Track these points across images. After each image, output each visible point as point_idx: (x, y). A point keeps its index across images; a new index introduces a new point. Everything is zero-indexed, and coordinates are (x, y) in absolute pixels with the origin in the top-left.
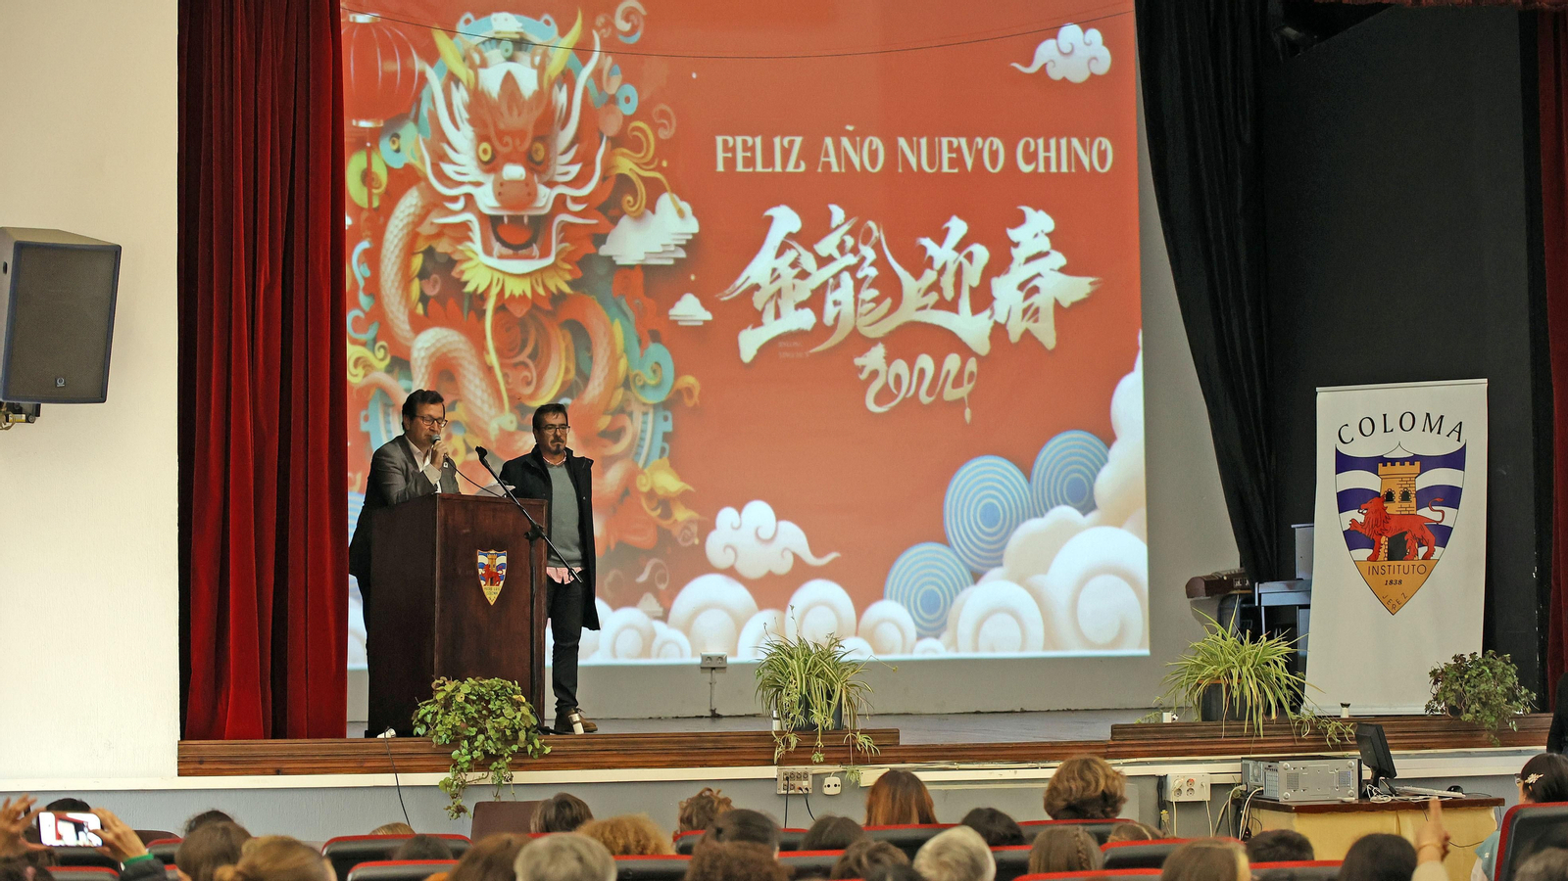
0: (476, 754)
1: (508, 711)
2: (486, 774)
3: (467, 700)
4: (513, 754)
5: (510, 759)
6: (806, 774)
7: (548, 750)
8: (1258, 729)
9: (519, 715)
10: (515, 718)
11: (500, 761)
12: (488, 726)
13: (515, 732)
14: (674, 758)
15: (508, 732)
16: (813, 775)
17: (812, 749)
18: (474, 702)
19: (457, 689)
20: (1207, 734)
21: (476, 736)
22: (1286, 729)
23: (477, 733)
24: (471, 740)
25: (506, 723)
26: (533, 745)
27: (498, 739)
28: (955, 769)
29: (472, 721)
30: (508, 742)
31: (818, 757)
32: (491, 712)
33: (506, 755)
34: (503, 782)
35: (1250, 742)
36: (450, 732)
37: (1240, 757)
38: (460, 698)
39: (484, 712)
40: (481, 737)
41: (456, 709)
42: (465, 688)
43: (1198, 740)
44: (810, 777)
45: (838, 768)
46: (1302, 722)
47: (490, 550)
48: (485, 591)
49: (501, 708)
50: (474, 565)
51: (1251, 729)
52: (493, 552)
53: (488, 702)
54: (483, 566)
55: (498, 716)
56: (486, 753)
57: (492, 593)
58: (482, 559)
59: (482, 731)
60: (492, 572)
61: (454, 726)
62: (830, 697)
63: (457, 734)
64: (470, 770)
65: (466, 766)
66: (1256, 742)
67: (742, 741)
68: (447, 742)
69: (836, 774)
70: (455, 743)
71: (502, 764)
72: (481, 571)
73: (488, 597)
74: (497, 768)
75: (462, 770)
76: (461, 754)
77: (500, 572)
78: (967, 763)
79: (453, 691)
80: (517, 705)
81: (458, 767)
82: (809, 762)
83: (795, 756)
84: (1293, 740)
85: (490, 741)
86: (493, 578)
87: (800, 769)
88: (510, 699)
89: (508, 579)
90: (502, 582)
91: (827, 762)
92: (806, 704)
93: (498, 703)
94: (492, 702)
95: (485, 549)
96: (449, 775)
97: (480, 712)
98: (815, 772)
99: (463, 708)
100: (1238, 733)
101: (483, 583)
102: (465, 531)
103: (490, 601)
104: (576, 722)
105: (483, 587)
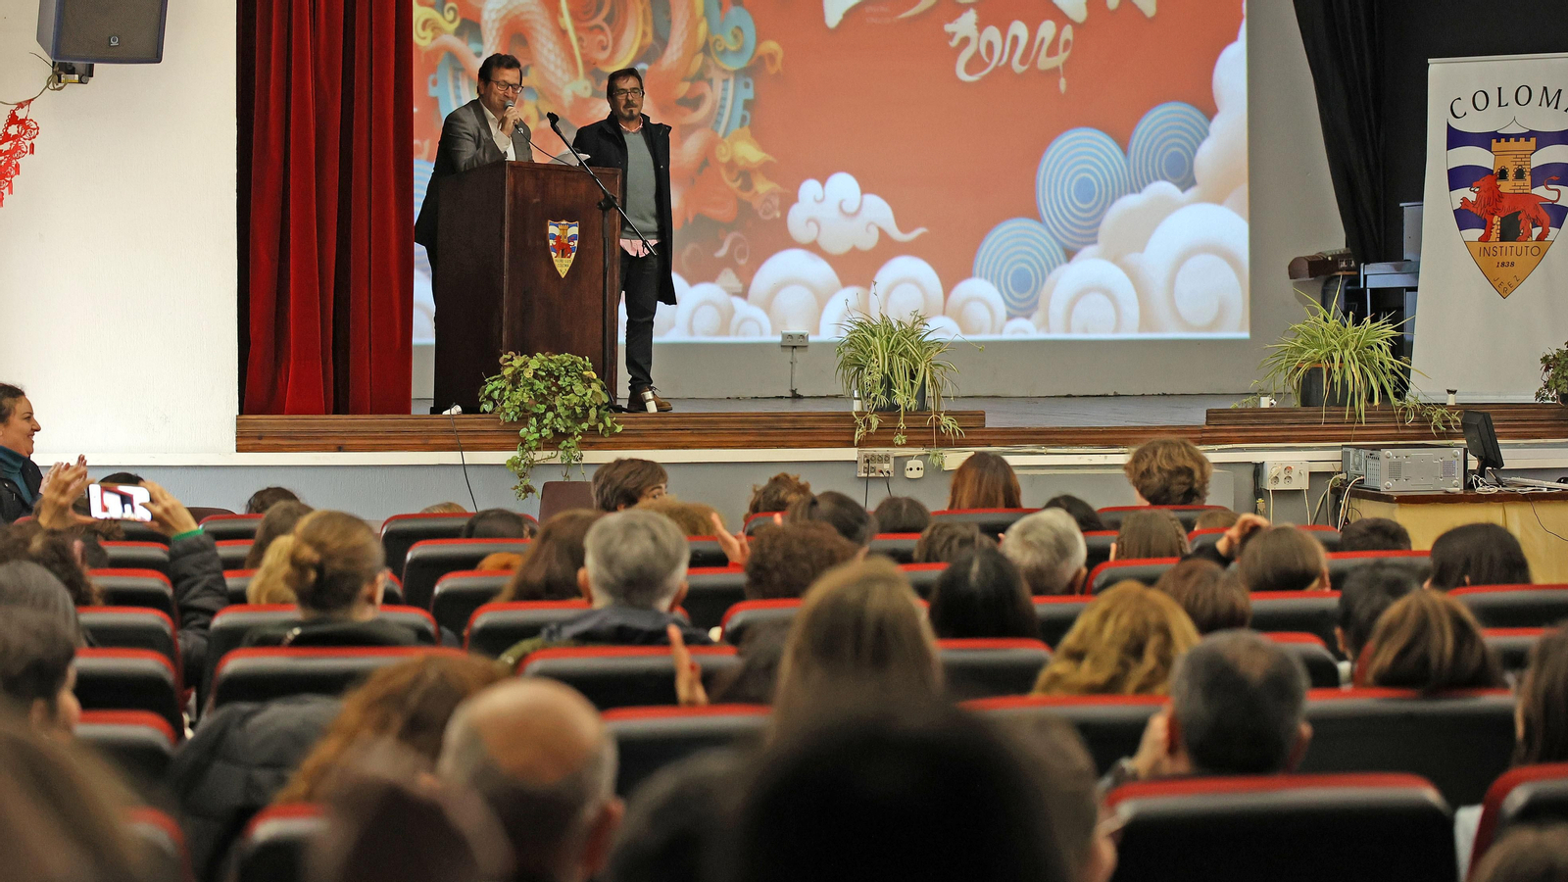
0: (546, 432)
1: (578, 387)
2: (555, 452)
3: (536, 376)
4: (583, 433)
5: (580, 437)
6: (887, 456)
7: (619, 429)
8: (1360, 415)
9: (590, 392)
10: (585, 395)
11: (570, 439)
12: (557, 403)
13: (586, 410)
14: (752, 438)
15: (578, 410)
16: (895, 458)
17: (894, 431)
18: (543, 378)
19: (525, 365)
20: (1306, 420)
21: (545, 414)
22: (1388, 415)
23: (546, 411)
24: (540, 417)
25: (576, 400)
26: (604, 423)
27: (568, 417)
28: (1043, 454)
29: (540, 398)
30: (578, 419)
31: (900, 439)
32: (561, 389)
33: (576, 433)
34: (573, 462)
35: (1352, 429)
36: (518, 409)
37: (1340, 444)
38: (528, 374)
39: (554, 389)
40: (550, 415)
41: (525, 385)
42: (534, 364)
43: (1296, 426)
44: (892, 460)
45: (921, 451)
46: (1406, 409)
47: (561, 220)
48: (556, 263)
49: (571, 385)
50: (544, 236)
51: (1352, 415)
52: (564, 222)
53: (557, 378)
54: (554, 237)
55: (568, 393)
56: (555, 431)
57: (563, 265)
58: (553, 230)
59: (551, 408)
60: (563, 244)
61: (522, 403)
62: (913, 377)
63: (525, 411)
64: (538, 449)
65: (534, 444)
66: (1357, 429)
67: (823, 421)
68: (515, 419)
69: (919, 457)
70: (523, 421)
71: (572, 442)
72: (552, 242)
73: (559, 269)
74: (566, 446)
75: (530, 449)
76: (529, 432)
77: (572, 243)
78: (1055, 447)
79: (521, 366)
80: (588, 382)
81: (526, 446)
82: (891, 444)
83: (875, 438)
84: (1396, 428)
85: (559, 419)
86: (564, 250)
87: (881, 451)
88: (581, 375)
89: (580, 251)
90: (573, 254)
91: (909, 444)
92: (888, 384)
93: (568, 379)
94: (562, 379)
95: (556, 219)
96: (517, 454)
97: (550, 388)
98: (897, 454)
99: (532, 384)
100: (1339, 420)
101: (554, 254)
102: (535, 201)
103: (561, 274)
104: (649, 400)
105: (554, 259)
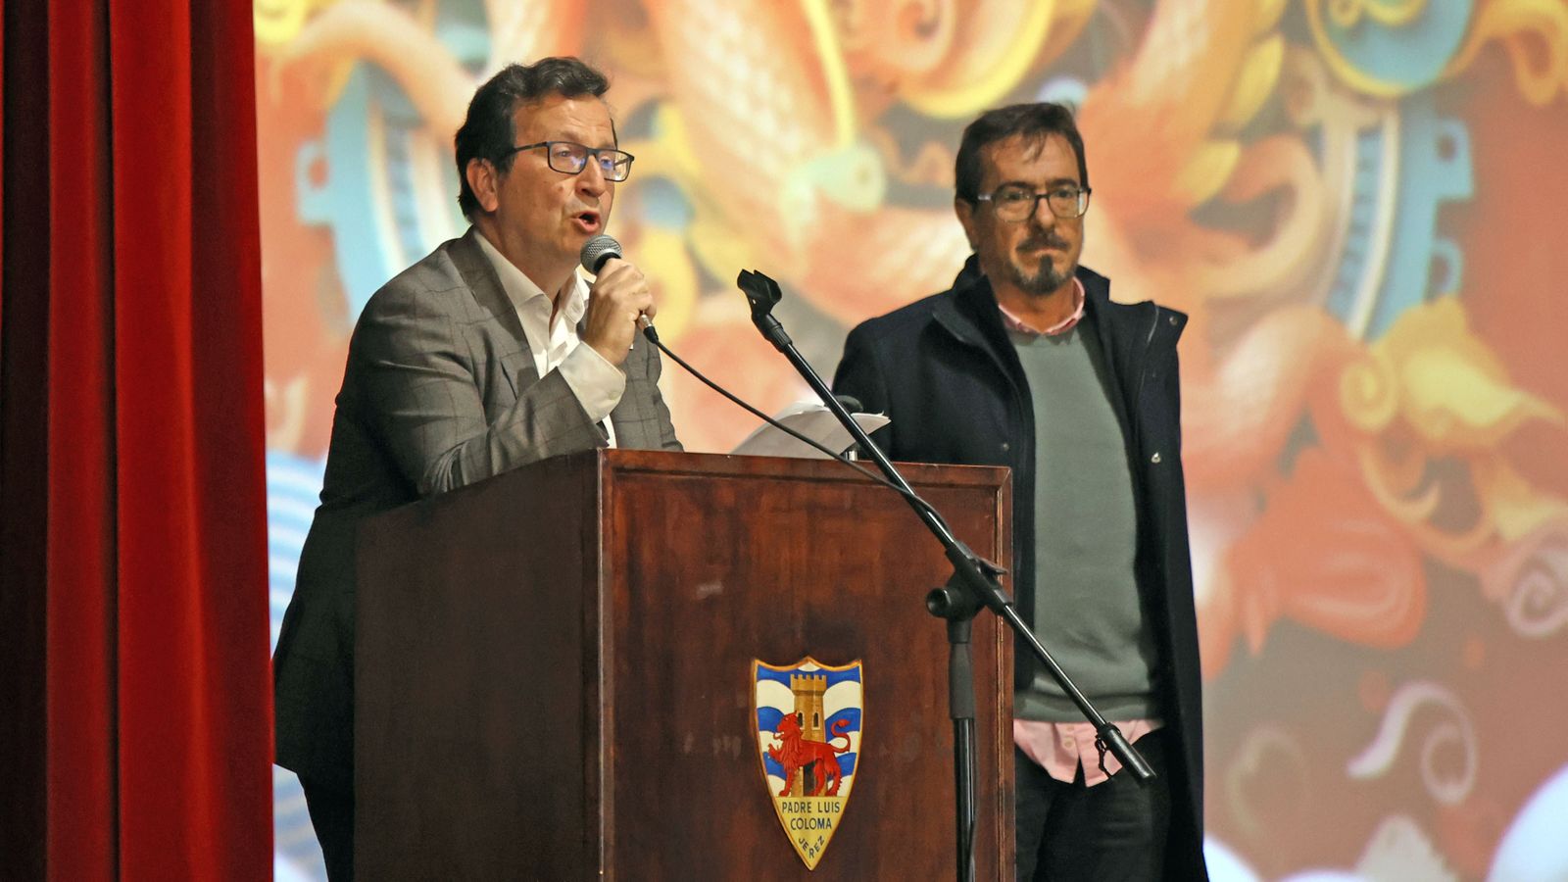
47: (798, 658)
48: (787, 818)
50: (743, 719)
52: (810, 666)
54: (775, 719)
57: (811, 823)
58: (772, 694)
60: (809, 744)
72: (768, 740)
73: (795, 836)
77: (839, 742)
86: (813, 769)
89: (868, 765)
90: (847, 782)
95: (781, 657)
101: (776, 784)
102: (704, 590)
103: (805, 854)
105: (779, 801)
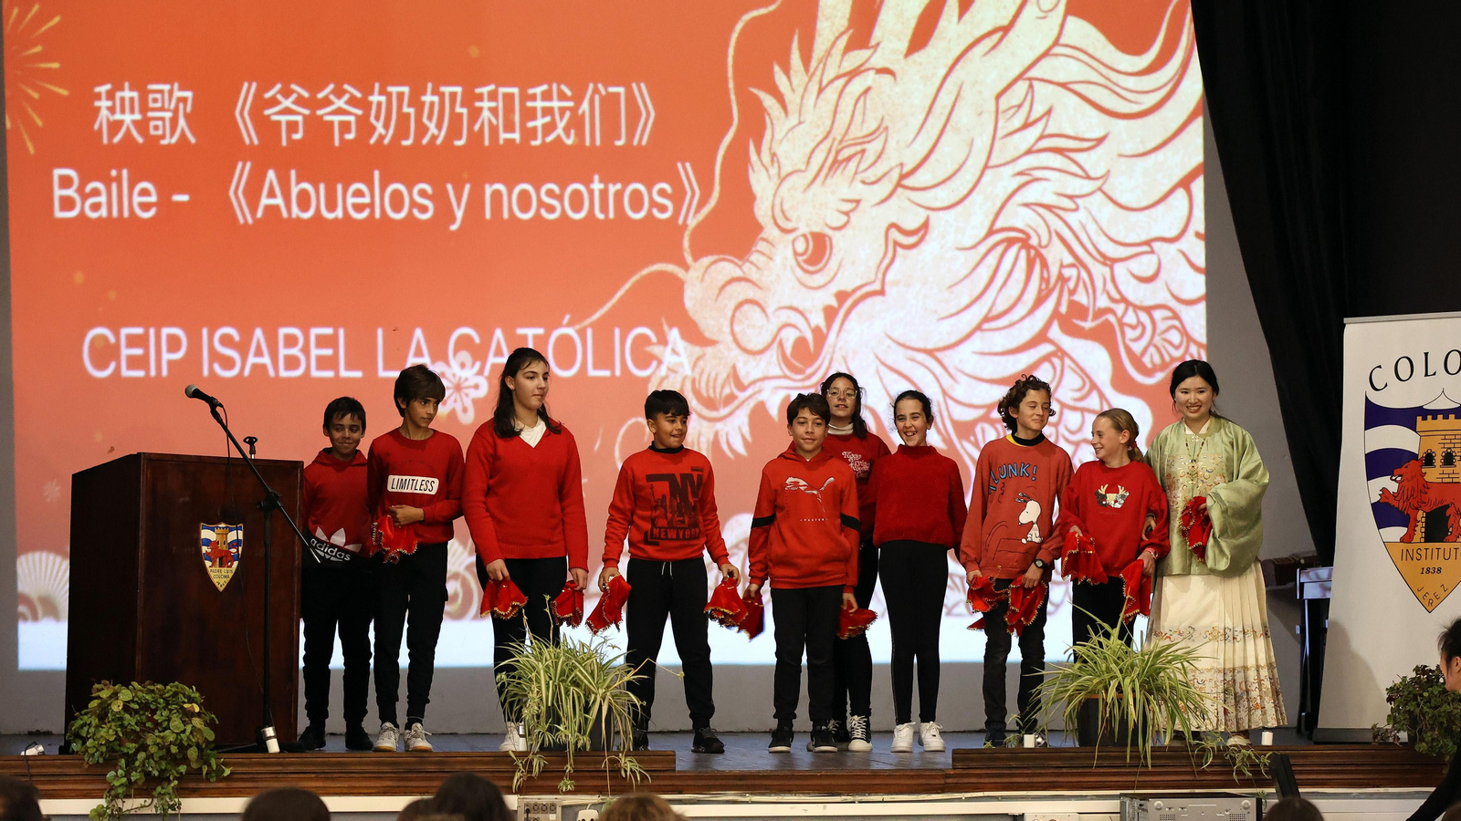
0: (135, 776)
1: (176, 723)
2: (149, 801)
3: (126, 708)
4: (180, 778)
5: (176, 782)
6: (553, 805)
7: (227, 772)
8: (1145, 758)
9: (189, 728)
10: (184, 732)
11: (165, 785)
12: (149, 742)
13: (183, 748)
14: (389, 783)
15: (174, 749)
16: (563, 807)
17: (561, 774)
18: (136, 712)
19: (115, 695)
20: (1076, 763)
21: (136, 753)
22: (1183, 757)
23: (138, 751)
24: (130, 759)
25: (172, 738)
26: (209, 765)
27: (161, 758)
28: (747, 803)
29: (136, 737)
30: (176, 761)
31: (567, 784)
32: (157, 724)
33: (171, 778)
34: (170, 811)
35: (1134, 774)
36: (104, 749)
37: (1118, 792)
38: (117, 707)
39: (149, 724)
40: (142, 755)
41: (113, 720)
42: (125, 695)
43: (1064, 770)
44: (559, 810)
45: (595, 799)
46: (1204, 750)
47: (219, 522)
48: (212, 574)
49: (169, 720)
50: (197, 542)
51: (1136, 757)
52: (223, 525)
53: (154, 712)
54: (208, 542)
55: (165, 729)
56: (147, 774)
57: (220, 576)
58: (206, 534)
59: (144, 748)
60: (222, 551)
61: (108, 741)
62: (587, 710)
63: (113, 750)
64: (128, 796)
65: (120, 791)
66: (1142, 774)
67: (474, 763)
68: (101, 760)
69: (594, 806)
70: (110, 762)
71: (169, 788)
72: (205, 549)
73: (215, 581)
74: (160, 793)
75: (117, 796)
76: (116, 777)
77: (234, 550)
78: (763, 794)
79: (110, 697)
80: (187, 716)
81: (113, 793)
82: (555, 791)
83: (540, 783)
84: (1192, 773)
85: (151, 761)
86: (223, 560)
87: (546, 799)
88: (182, 708)
90: (236, 563)
91: (578, 790)
92: (554, 715)
93: (165, 713)
94: (158, 712)
95: (212, 522)
96: (102, 802)
97: (144, 724)
98: (567, 803)
99: (121, 719)
100: (1118, 762)
101: (208, 563)
102: (181, 500)
103: (219, 586)
104: (270, 738)
105: (209, 569)
